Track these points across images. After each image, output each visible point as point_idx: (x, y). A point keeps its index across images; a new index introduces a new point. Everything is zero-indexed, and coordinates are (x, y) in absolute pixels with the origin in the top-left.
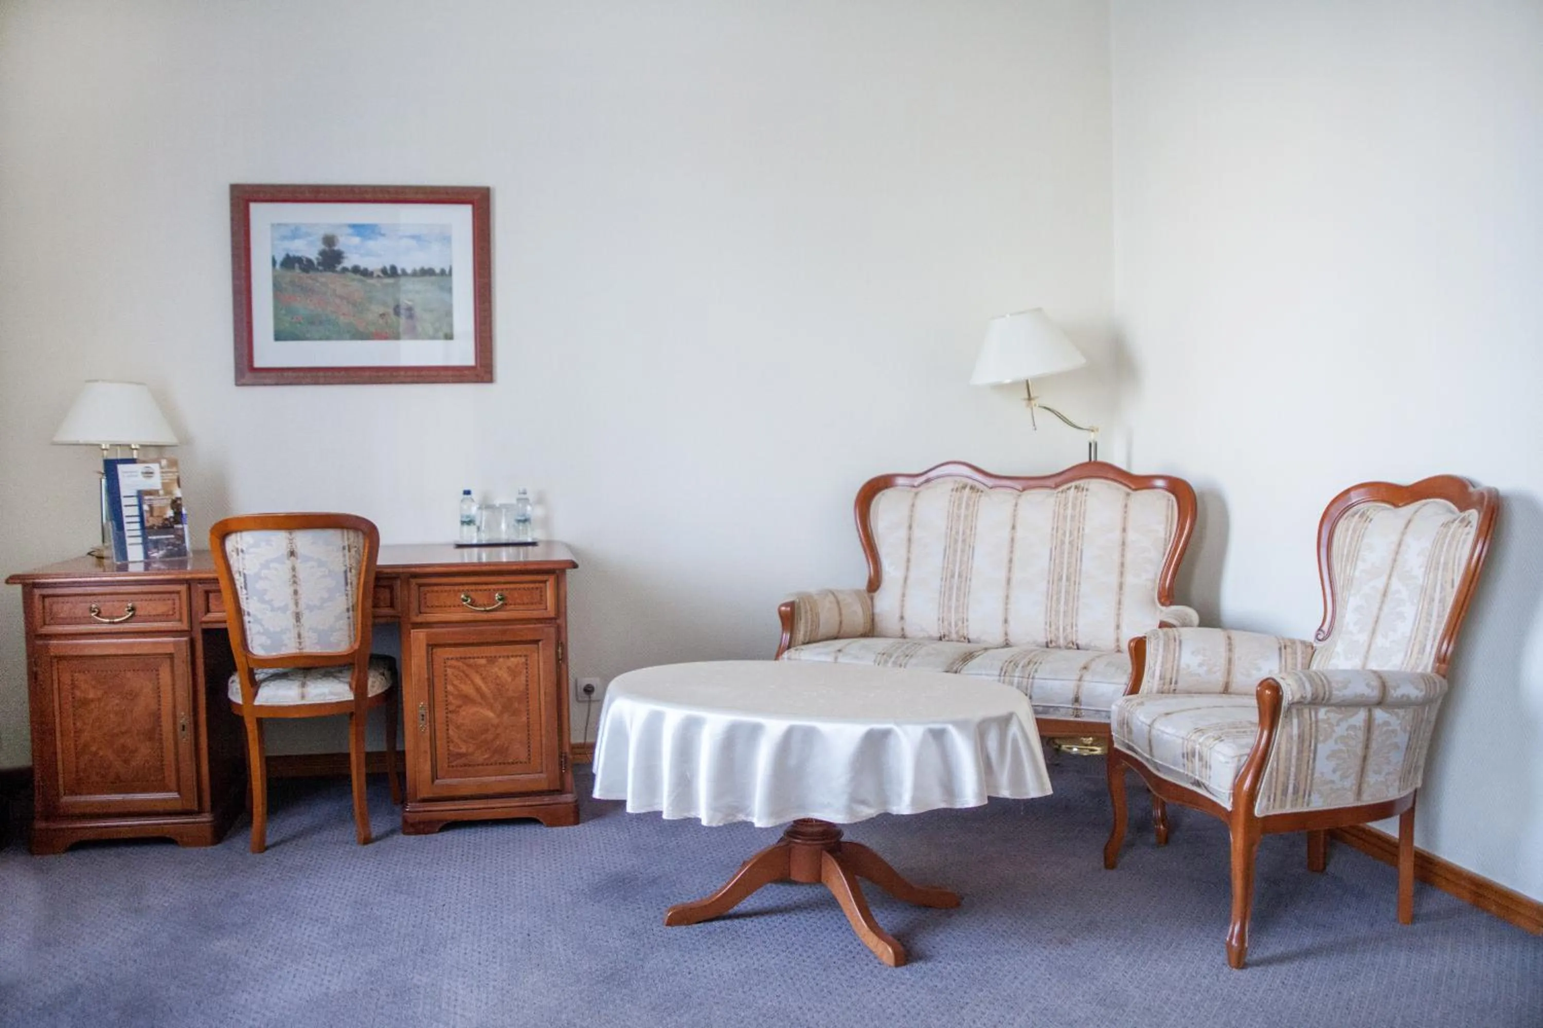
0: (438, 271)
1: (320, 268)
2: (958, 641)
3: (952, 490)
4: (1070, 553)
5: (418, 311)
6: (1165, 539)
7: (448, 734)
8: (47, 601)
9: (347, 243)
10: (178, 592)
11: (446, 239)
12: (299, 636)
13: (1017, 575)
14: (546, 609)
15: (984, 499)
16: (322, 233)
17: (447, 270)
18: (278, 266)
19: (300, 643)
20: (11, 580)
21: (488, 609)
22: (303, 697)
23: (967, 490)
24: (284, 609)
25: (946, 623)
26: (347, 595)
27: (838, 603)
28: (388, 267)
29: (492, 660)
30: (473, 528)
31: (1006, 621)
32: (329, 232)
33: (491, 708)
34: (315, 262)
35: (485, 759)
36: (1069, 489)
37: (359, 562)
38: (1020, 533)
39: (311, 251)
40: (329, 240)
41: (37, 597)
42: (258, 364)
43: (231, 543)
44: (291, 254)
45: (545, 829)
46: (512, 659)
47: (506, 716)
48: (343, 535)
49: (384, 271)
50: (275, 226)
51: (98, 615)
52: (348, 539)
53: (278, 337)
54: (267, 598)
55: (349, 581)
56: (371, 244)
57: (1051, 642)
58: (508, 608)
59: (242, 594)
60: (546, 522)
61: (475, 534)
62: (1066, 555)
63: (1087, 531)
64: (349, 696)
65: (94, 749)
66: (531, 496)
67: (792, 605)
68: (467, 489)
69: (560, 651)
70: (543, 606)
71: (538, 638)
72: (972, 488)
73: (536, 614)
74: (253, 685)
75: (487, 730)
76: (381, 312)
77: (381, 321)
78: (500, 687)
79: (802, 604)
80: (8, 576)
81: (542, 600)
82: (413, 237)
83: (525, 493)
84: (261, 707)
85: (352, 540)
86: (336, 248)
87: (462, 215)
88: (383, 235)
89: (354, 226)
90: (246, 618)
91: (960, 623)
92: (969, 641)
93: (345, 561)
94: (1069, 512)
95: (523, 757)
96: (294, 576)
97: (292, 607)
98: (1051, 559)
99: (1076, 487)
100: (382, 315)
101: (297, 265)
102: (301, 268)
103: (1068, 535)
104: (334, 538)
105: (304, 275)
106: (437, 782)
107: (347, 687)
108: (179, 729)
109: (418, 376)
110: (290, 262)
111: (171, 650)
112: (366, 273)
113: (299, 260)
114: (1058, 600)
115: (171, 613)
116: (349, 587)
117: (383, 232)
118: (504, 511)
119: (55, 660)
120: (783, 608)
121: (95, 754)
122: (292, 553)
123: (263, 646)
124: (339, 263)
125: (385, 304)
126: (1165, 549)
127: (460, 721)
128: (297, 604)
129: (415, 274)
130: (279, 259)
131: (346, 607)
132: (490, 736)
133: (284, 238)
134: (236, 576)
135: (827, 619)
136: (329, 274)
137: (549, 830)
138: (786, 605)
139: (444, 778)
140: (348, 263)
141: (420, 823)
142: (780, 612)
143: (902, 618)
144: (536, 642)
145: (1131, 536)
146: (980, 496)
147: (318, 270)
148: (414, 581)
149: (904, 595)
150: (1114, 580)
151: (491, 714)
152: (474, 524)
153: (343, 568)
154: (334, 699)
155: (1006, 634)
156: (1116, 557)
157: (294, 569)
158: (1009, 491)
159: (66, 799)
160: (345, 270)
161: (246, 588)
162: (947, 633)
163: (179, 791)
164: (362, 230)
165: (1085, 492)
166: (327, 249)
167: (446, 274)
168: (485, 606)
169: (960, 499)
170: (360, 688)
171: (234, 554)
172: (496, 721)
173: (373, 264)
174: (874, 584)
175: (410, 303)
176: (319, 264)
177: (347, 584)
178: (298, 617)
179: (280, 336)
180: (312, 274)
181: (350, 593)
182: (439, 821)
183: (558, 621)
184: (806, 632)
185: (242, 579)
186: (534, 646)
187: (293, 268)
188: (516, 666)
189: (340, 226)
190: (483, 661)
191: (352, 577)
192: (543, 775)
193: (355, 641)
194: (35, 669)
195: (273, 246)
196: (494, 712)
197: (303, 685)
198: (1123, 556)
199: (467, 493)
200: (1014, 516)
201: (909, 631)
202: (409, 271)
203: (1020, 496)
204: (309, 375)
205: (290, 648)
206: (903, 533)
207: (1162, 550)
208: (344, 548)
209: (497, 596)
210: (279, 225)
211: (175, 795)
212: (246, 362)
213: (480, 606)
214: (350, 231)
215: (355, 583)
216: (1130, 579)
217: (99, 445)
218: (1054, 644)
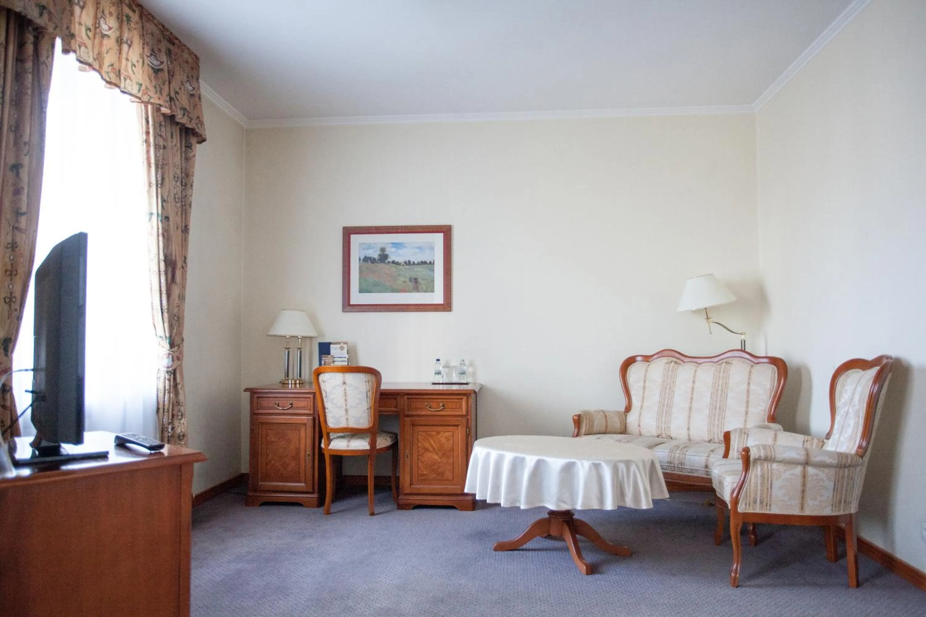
0: (428, 262)
1: (379, 262)
2: (667, 438)
3: (665, 363)
4: (721, 395)
5: (419, 280)
6: (770, 390)
7: (418, 465)
8: (259, 399)
9: (389, 251)
10: (309, 398)
11: (432, 249)
12: (347, 419)
13: (694, 405)
14: (462, 411)
15: (681, 368)
16: (380, 246)
17: (432, 262)
18: (361, 261)
19: (347, 422)
20: (246, 390)
21: (437, 410)
22: (348, 446)
23: (673, 363)
24: (341, 407)
25: (660, 428)
26: (367, 402)
27: (606, 417)
28: (407, 261)
29: (438, 433)
30: (440, 376)
31: (688, 429)
32: (383, 246)
33: (437, 454)
34: (377, 259)
35: (434, 477)
36: (723, 363)
37: (373, 388)
38: (697, 385)
39: (375, 254)
40: (383, 250)
41: (255, 398)
42: (351, 303)
43: (322, 377)
44: (367, 256)
45: (458, 511)
46: (447, 433)
47: (444, 458)
48: (366, 377)
49: (405, 263)
50: (360, 244)
51: (278, 406)
52: (368, 378)
53: (361, 291)
54: (335, 402)
55: (368, 396)
56: (400, 251)
57: (711, 440)
58: (446, 410)
59: (325, 400)
60: (474, 374)
61: (441, 379)
62: (719, 397)
63: (730, 384)
64: (368, 447)
65: (273, 462)
66: (467, 362)
67: (579, 416)
68: (438, 358)
69: (468, 430)
70: (461, 410)
71: (458, 424)
72: (675, 362)
73: (458, 413)
74: (329, 441)
75: (434, 464)
76: (404, 280)
77: (404, 284)
78: (441, 445)
79: (584, 416)
80: (245, 388)
81: (460, 407)
82: (418, 248)
83: (463, 361)
84: (331, 449)
85: (369, 378)
86: (386, 253)
87: (439, 238)
88: (405, 247)
89: (393, 243)
90: (327, 411)
91: (666, 429)
92: (671, 438)
93: (366, 387)
94: (721, 375)
95: (450, 477)
96: (345, 393)
97: (345, 407)
98: (711, 398)
99: (726, 362)
100: (404, 282)
101: (369, 261)
102: (370, 262)
103: (720, 386)
104: (362, 377)
105: (372, 265)
106: (412, 486)
107: (367, 444)
108: (307, 456)
109: (419, 308)
110: (367, 259)
111: (306, 422)
112: (398, 264)
113: (370, 258)
114: (714, 419)
115: (306, 406)
116: (368, 399)
117: (405, 246)
118: (454, 368)
119: (260, 424)
120: (575, 417)
121: (273, 465)
122: (344, 383)
123: (333, 423)
124: (387, 259)
125: (405, 277)
126: (771, 395)
127: (423, 460)
128: (346, 405)
129: (418, 264)
130: (362, 258)
131: (367, 407)
132: (435, 467)
133: (364, 249)
134: (323, 392)
135: (598, 424)
136: (382, 264)
137: (460, 512)
138: (576, 416)
139: (415, 485)
140: (390, 260)
141: (404, 504)
142: (573, 418)
143: (639, 426)
144: (457, 426)
145: (752, 387)
146: (679, 366)
147: (377, 263)
148: (406, 397)
149: (640, 414)
150: (743, 409)
151: (437, 457)
152: (441, 374)
153: (366, 391)
154: (361, 448)
155: (689, 435)
156: (745, 398)
157: (345, 390)
158: (693, 364)
159: (260, 483)
160: (389, 262)
161: (326, 397)
162: (660, 434)
163: (305, 483)
164: (397, 245)
165: (730, 365)
166: (381, 253)
167: (432, 264)
168: (436, 409)
169: (669, 367)
170: (373, 444)
171: (322, 382)
172: (439, 460)
173: (401, 260)
174: (628, 409)
175: (416, 277)
176: (378, 260)
177: (367, 397)
178: (347, 411)
179: (362, 291)
180: (376, 264)
181: (368, 401)
182: (412, 504)
183: (468, 417)
184: (586, 429)
185: (325, 393)
186: (456, 428)
187: (368, 262)
188: (448, 436)
189: (387, 244)
190: (434, 433)
191: (370, 394)
192: (459, 486)
193: (371, 422)
194: (252, 427)
195: (359, 253)
196: (438, 456)
197: (349, 441)
198: (748, 397)
199: (438, 360)
200: (694, 376)
201: (643, 432)
202: (416, 263)
203: (698, 367)
204: (372, 307)
205: (343, 425)
206: (641, 384)
207: (769, 394)
208: (366, 381)
209: (441, 404)
210: (363, 244)
211: (303, 484)
212: (347, 302)
213: (434, 409)
214: (391, 245)
215: (371, 397)
216: (751, 409)
217: (285, 336)
218: (713, 442)
